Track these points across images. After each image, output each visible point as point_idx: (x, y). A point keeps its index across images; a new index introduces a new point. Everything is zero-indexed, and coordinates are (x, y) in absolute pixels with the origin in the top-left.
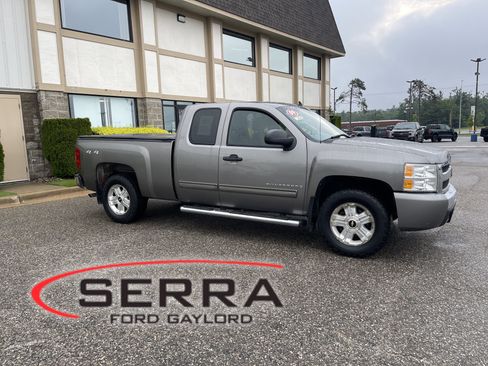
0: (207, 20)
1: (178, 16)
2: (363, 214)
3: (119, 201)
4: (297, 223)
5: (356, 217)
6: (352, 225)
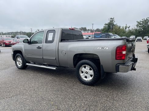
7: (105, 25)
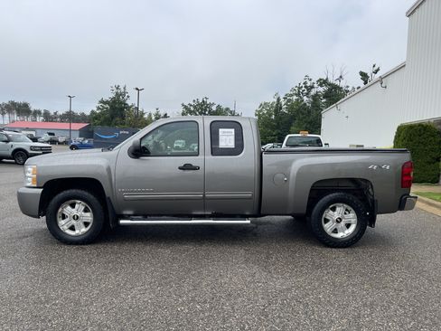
7: (100, 102)
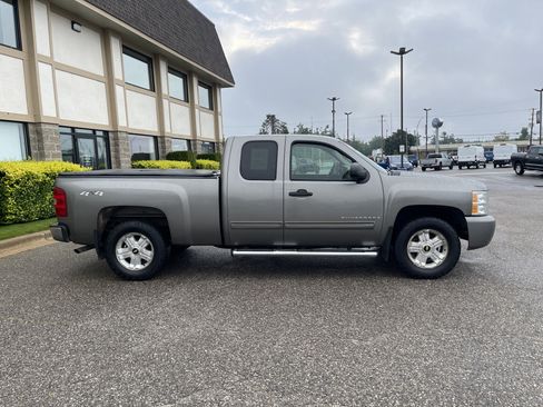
0: (105, 32)
1: (73, 23)
2: (436, 239)
3: (134, 252)
4: (375, 254)
5: (430, 242)
6: (426, 249)
